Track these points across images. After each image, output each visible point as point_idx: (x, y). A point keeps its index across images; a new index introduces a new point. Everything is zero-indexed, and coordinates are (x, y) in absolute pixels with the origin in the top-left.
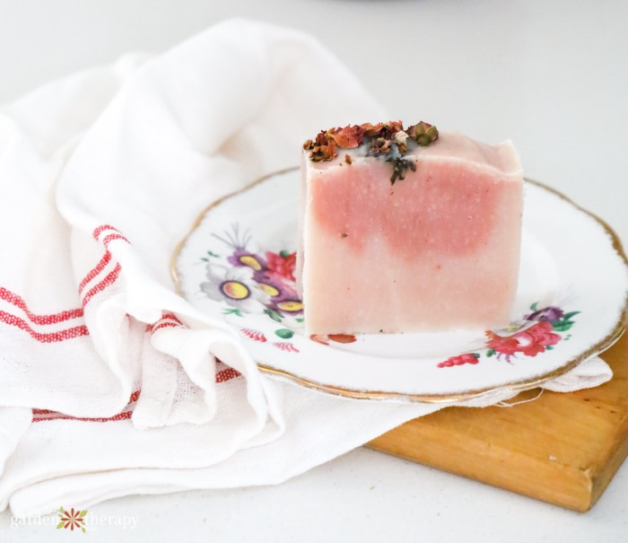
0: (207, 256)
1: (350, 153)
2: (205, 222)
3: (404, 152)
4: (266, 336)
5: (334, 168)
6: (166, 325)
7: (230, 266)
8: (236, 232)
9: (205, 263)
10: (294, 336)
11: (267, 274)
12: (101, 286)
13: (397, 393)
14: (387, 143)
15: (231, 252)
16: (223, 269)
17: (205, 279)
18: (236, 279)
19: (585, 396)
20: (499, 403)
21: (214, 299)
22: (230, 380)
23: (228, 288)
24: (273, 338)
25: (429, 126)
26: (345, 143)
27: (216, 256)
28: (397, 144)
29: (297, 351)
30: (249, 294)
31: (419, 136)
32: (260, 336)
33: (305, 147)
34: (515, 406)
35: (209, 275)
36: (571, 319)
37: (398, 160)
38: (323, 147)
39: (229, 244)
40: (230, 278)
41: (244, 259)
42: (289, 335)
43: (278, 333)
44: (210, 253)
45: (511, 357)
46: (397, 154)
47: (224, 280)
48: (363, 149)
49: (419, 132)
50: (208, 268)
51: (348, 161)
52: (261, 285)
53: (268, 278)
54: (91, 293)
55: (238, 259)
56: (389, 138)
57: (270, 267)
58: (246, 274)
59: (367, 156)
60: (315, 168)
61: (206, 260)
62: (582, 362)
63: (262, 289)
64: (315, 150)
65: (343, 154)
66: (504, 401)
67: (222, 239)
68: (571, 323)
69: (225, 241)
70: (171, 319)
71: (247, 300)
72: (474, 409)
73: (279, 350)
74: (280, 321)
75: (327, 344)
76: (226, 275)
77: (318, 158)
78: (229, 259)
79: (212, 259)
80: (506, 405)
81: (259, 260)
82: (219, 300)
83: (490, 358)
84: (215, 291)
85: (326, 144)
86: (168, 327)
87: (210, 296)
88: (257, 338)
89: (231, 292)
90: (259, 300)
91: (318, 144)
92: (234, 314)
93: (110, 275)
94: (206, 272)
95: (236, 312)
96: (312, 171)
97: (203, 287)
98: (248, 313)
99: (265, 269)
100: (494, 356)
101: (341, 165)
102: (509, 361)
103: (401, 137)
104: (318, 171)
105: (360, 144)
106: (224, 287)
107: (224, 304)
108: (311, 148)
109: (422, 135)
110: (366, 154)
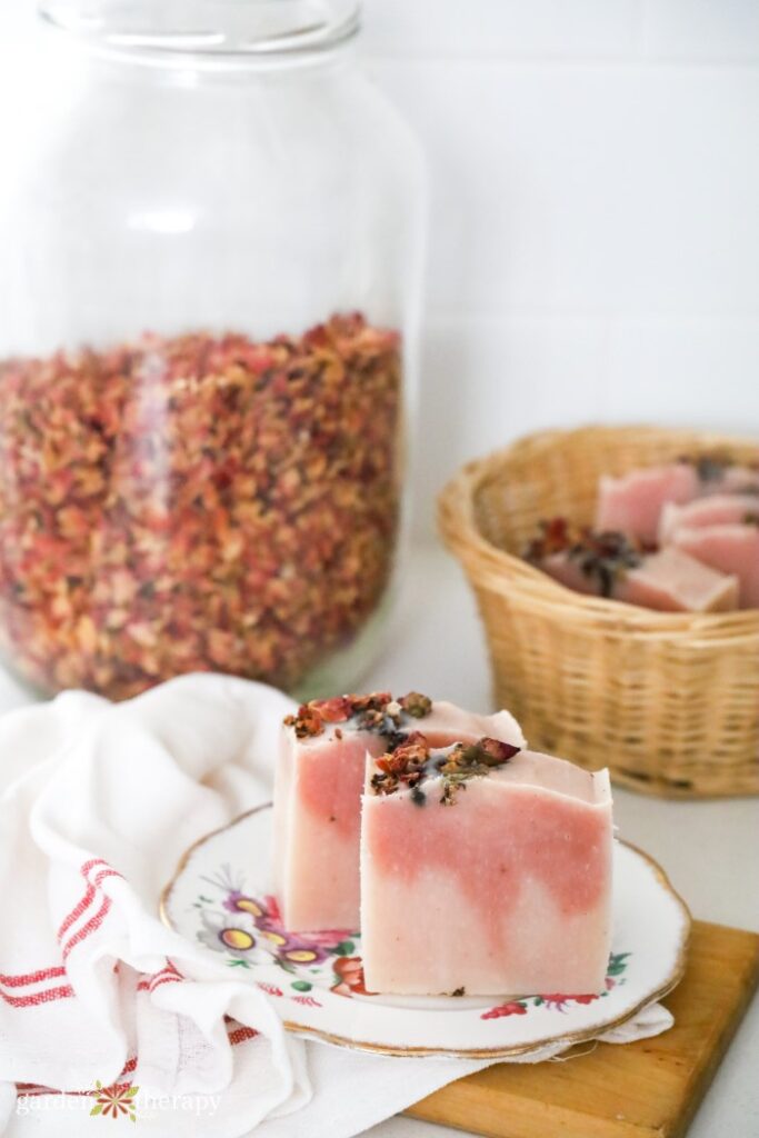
0: (199, 902)
1: (339, 727)
2: (192, 863)
3: (398, 724)
4: (281, 990)
5: (323, 743)
6: (167, 980)
7: (227, 912)
8: (228, 874)
9: (198, 910)
10: (313, 989)
11: (269, 920)
12: (82, 934)
13: (442, 1050)
14: (379, 715)
15: (225, 897)
16: (220, 916)
17: (201, 928)
18: (236, 926)
19: (644, 1046)
20: (552, 1059)
21: (215, 950)
22: (241, 1043)
23: (229, 937)
24: (290, 992)
25: (422, 696)
26: (332, 717)
27: (209, 901)
28: (390, 716)
29: (319, 1005)
30: (253, 944)
31: (412, 708)
32: (274, 990)
33: (286, 722)
34: (568, 1061)
35: (205, 923)
36: (623, 962)
37: (393, 734)
38: (307, 722)
39: (221, 887)
40: (229, 926)
41: (242, 904)
42: (308, 988)
43: (294, 986)
44: (202, 898)
45: (562, 1006)
46: (391, 725)
47: (222, 927)
48: (353, 723)
49: (413, 703)
50: (202, 914)
51: (339, 735)
52: (264, 933)
53: (269, 925)
54: (71, 944)
55: (235, 903)
56: (379, 710)
57: (271, 912)
58: (246, 921)
59: (360, 729)
60: (303, 744)
61: (198, 906)
62: (643, 1009)
63: (266, 937)
64: (299, 724)
65: (330, 730)
66: (556, 1056)
67: (213, 882)
68: (623, 966)
69: (218, 885)
70: (172, 972)
71: (251, 951)
72: (526, 1065)
73: (298, 1006)
74: (293, 973)
75: (350, 997)
76: (225, 922)
77: (304, 733)
78: (225, 904)
79: (205, 905)
80: (559, 1059)
81: (259, 906)
82: (221, 951)
83: (537, 1008)
84: (215, 940)
85: (310, 718)
86: (172, 982)
87: (210, 947)
88: (272, 992)
89: (232, 941)
90: (266, 950)
91: (301, 718)
92: (240, 966)
93: (91, 921)
94: (200, 919)
95: (242, 963)
96: (299, 748)
97: (200, 936)
98: (255, 964)
99: (265, 915)
100: (543, 1006)
101: (331, 740)
102: (560, 1010)
103: (394, 708)
104: (305, 747)
105: (349, 717)
106: (224, 936)
107: (227, 955)
108: (293, 724)
109: (416, 707)
110: (357, 727)
